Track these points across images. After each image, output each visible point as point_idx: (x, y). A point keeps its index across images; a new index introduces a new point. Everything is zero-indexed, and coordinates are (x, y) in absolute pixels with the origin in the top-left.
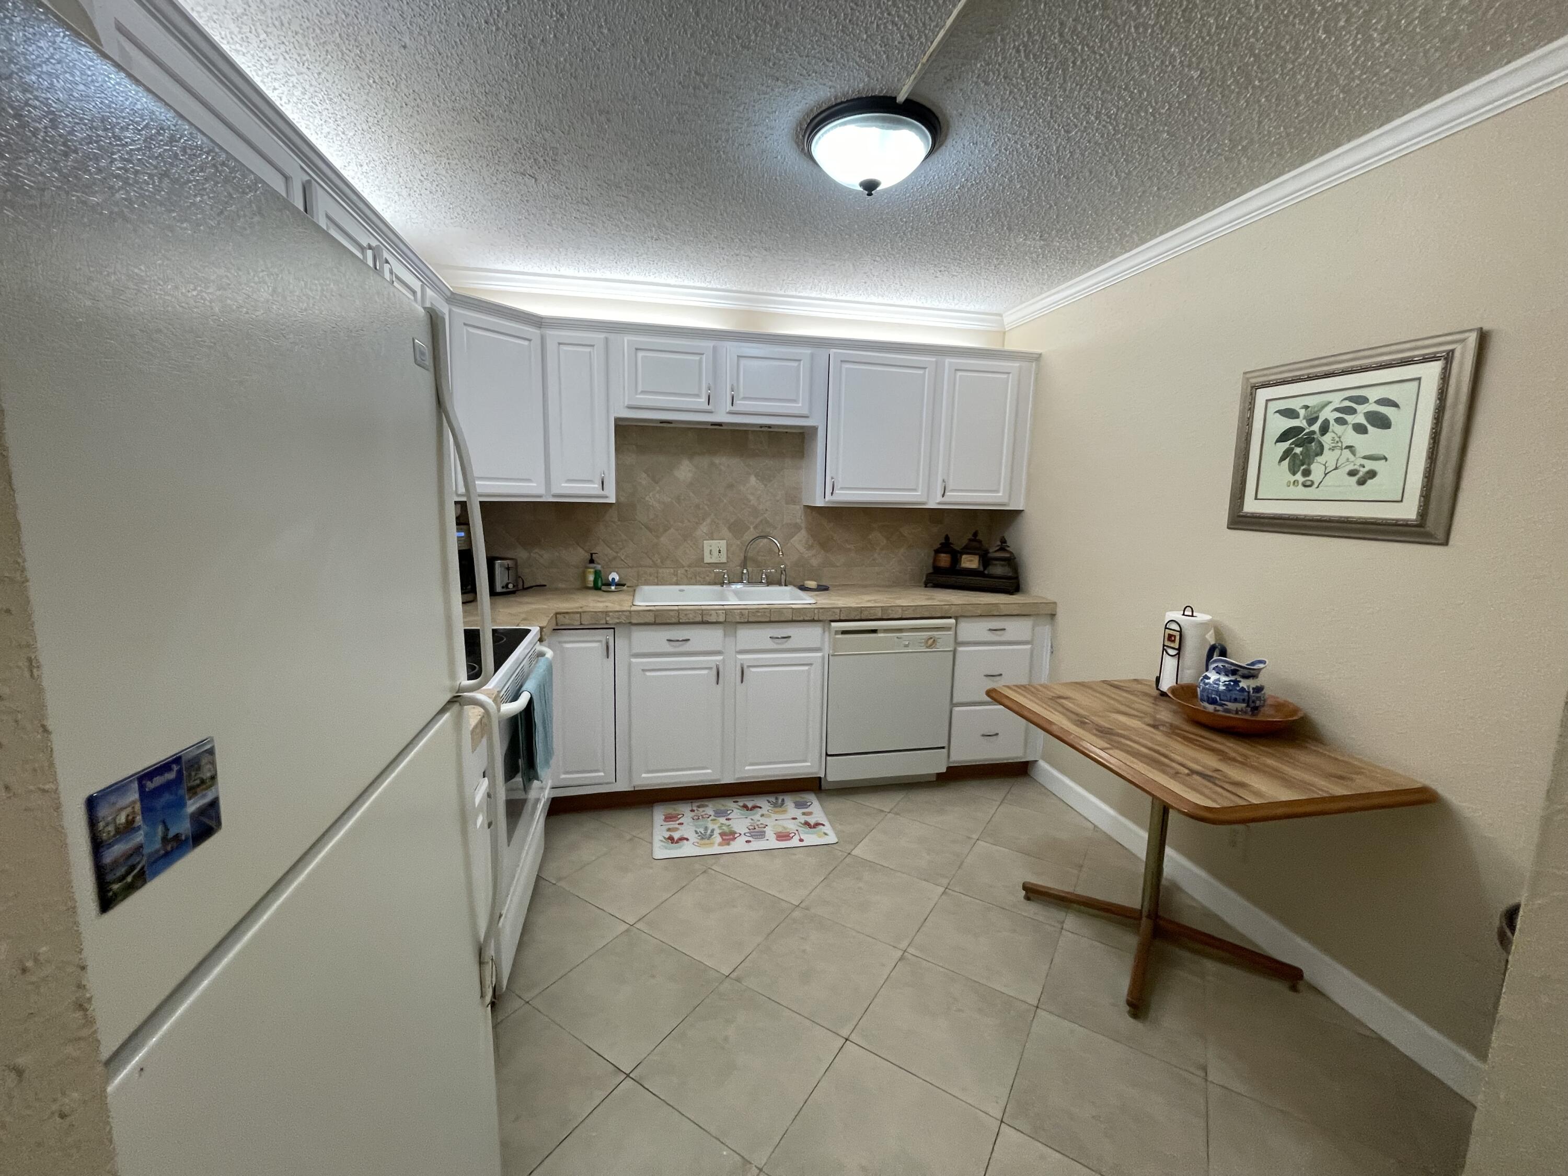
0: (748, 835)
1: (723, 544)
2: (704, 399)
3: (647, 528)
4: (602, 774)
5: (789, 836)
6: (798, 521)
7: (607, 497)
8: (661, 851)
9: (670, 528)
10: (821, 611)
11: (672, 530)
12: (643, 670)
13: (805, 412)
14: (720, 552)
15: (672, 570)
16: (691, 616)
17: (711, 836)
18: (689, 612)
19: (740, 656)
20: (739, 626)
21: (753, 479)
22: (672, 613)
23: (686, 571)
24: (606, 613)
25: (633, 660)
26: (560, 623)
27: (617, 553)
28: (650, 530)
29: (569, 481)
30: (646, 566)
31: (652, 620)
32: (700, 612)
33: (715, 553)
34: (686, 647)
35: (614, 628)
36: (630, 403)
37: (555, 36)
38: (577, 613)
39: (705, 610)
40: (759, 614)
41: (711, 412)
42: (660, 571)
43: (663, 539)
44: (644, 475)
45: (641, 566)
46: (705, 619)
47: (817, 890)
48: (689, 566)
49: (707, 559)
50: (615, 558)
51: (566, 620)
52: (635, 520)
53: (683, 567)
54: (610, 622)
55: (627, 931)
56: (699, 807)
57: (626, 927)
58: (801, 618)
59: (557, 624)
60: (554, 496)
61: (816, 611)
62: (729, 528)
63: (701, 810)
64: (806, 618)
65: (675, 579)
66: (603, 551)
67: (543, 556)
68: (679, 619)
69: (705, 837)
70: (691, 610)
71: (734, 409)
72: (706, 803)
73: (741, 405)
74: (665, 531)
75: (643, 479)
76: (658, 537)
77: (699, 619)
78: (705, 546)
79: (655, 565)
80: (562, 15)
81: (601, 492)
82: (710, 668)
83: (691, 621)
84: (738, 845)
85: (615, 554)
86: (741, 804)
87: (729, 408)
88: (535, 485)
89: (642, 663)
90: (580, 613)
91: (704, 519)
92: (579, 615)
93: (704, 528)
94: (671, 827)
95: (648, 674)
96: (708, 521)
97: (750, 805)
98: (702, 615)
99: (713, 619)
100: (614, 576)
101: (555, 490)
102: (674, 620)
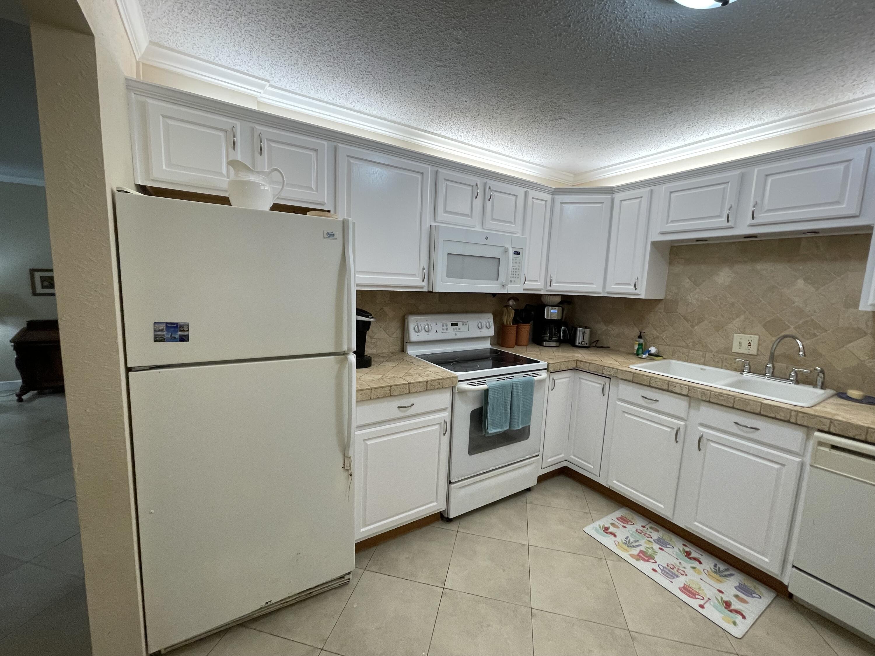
0: (661, 568)
1: (755, 339)
2: (724, 218)
3: (685, 318)
4: (592, 467)
5: (695, 595)
6: (863, 326)
7: (639, 295)
8: (590, 529)
9: (703, 321)
10: (800, 415)
11: (706, 322)
12: (623, 412)
13: (853, 211)
14: (750, 344)
15: (701, 353)
16: (659, 383)
17: (633, 546)
18: (658, 380)
19: (701, 429)
20: (703, 403)
21: (800, 283)
22: (646, 378)
23: (714, 355)
24: (603, 367)
25: (618, 403)
26: (578, 366)
27: (660, 334)
28: (687, 321)
29: (617, 284)
30: (680, 346)
31: (630, 378)
32: (667, 382)
33: (745, 344)
34: (654, 406)
35: (610, 378)
36: (662, 231)
37: (491, 62)
38: (588, 363)
39: (672, 382)
40: (722, 398)
41: (732, 228)
42: (691, 352)
43: (697, 329)
44: (688, 280)
45: (677, 346)
46: (670, 389)
47: (661, 640)
48: (717, 352)
49: (736, 349)
50: (658, 337)
51: (580, 365)
52: (677, 312)
53: (712, 352)
54: (605, 373)
55: (523, 545)
56: (651, 528)
57: (525, 543)
58: (773, 415)
59: (577, 367)
60: (608, 293)
61: (793, 413)
62: (765, 326)
63: (650, 530)
64: (778, 417)
65: (703, 360)
66: (649, 331)
67: (614, 330)
68: (650, 383)
69: (628, 543)
70: (660, 379)
71: (755, 221)
72: (659, 529)
73: (761, 218)
74: (699, 322)
75: (687, 283)
76: (693, 326)
77: (665, 387)
78: (735, 337)
79: (687, 346)
80: (483, 54)
81: (635, 291)
82: (673, 428)
83: (659, 387)
84: (645, 567)
85: (658, 334)
86: (687, 549)
87: (749, 220)
88: (595, 286)
89: (624, 406)
90: (589, 363)
91: (738, 316)
92: (588, 364)
93: (737, 323)
94: (616, 523)
95: (626, 415)
96: (742, 317)
97: (694, 554)
98: (668, 384)
99: (677, 390)
100: (653, 350)
101: (608, 290)
102: (646, 383)
